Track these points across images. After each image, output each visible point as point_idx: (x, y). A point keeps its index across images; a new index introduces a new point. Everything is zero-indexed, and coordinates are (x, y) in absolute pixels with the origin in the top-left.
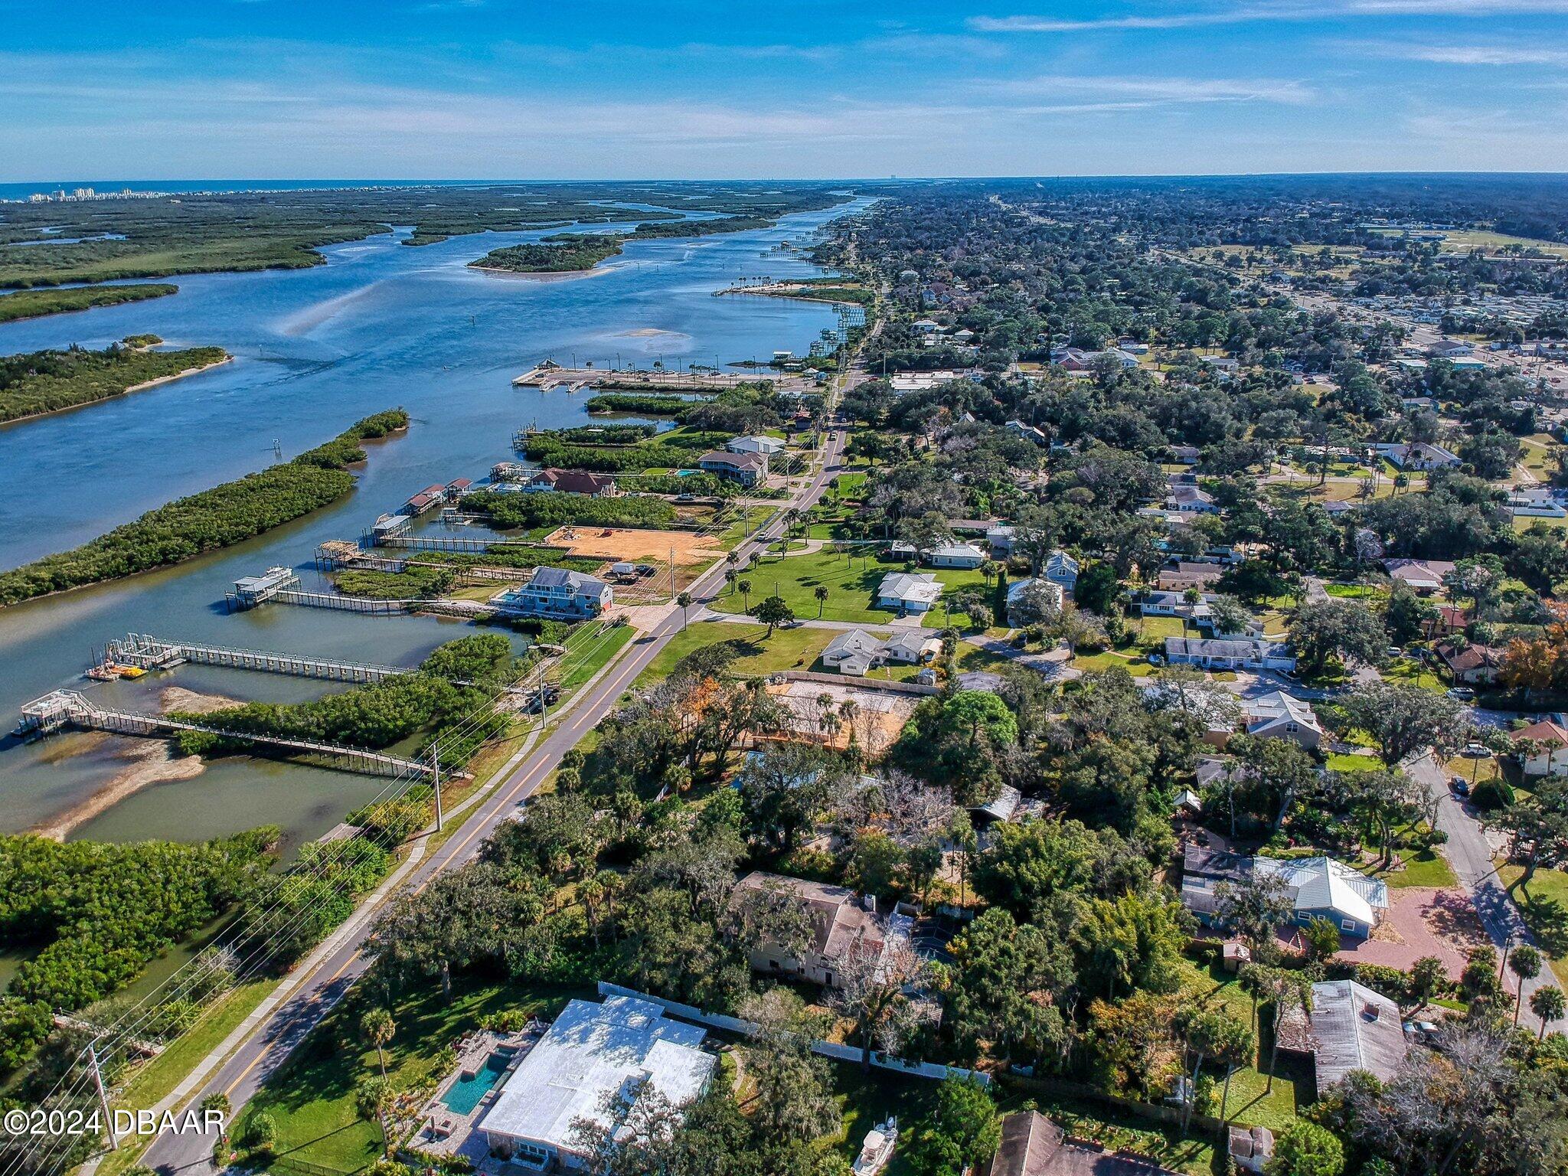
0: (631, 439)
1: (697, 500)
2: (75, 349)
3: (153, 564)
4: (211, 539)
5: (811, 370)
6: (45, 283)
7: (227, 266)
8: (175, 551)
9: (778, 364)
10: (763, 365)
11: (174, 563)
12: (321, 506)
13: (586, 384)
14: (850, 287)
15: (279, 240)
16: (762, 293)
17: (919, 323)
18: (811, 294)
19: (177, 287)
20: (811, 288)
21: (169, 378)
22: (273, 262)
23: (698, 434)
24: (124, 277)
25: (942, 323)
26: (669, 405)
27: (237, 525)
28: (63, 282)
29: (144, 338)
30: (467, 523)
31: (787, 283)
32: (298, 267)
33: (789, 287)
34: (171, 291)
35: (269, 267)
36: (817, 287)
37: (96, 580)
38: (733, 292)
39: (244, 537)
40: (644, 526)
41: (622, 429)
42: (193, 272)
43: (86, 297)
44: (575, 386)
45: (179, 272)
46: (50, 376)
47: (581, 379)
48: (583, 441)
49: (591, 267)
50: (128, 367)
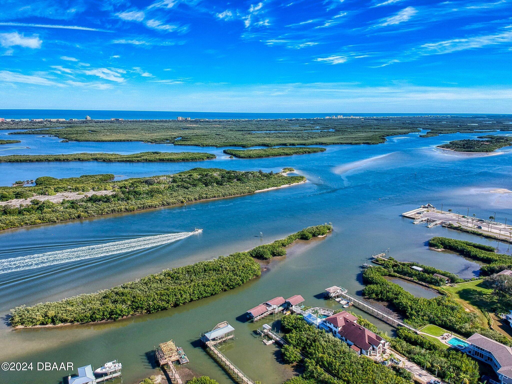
0: (437, 283)
2: (260, 172)
6: (293, 145)
7: (349, 142)
11: (115, 320)
12: (224, 291)
13: (441, 223)
15: (377, 133)
19: (325, 150)
21: (275, 188)
22: (365, 142)
24: (316, 144)
27: (163, 300)
28: (298, 145)
29: (288, 169)
32: (373, 144)
34: (322, 151)
35: (364, 143)
41: (433, 273)
42: (338, 144)
43: (296, 151)
44: (434, 223)
45: (333, 144)
46: (239, 182)
47: (440, 219)
48: (405, 275)
49: (492, 151)
50: (266, 181)
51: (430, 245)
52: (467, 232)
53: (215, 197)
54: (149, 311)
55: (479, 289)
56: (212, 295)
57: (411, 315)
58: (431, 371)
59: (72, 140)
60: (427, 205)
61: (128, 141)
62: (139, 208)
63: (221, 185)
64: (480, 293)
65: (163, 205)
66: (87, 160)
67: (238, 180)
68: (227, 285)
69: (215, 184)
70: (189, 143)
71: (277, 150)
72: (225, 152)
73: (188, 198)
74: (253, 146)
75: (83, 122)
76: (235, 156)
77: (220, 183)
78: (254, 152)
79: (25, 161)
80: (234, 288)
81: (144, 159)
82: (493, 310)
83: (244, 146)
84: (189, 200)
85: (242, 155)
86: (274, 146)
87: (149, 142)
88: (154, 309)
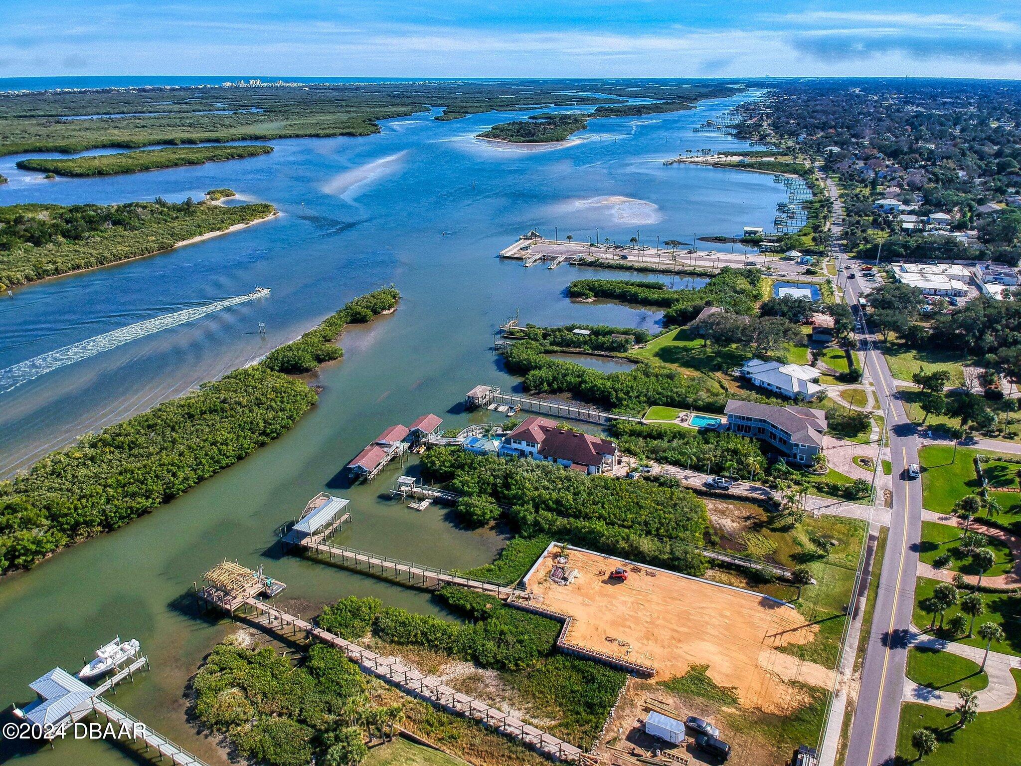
0: (622, 347)
1: (734, 490)
2: (159, 202)
5: (794, 253)
6: (191, 142)
7: (314, 132)
8: (27, 551)
9: (752, 241)
10: (733, 241)
11: (26, 567)
12: (262, 445)
13: (566, 259)
14: (782, 159)
15: (353, 115)
16: (706, 163)
17: (881, 202)
18: (751, 166)
19: (272, 149)
20: (747, 160)
21: (218, 233)
23: (698, 342)
24: (244, 139)
25: (906, 202)
26: (654, 295)
27: (134, 495)
28: (202, 141)
29: (221, 192)
30: (425, 504)
31: (726, 154)
32: (360, 135)
33: (729, 159)
34: (268, 151)
35: (342, 134)
36: (754, 160)
38: (680, 162)
40: (674, 564)
41: (610, 332)
42: (290, 137)
43: (208, 154)
44: (556, 261)
45: (281, 137)
46: (120, 229)
47: (562, 254)
48: (568, 346)
49: (565, 139)
50: (189, 222)
51: (573, 294)
52: (610, 267)
53: (79, 267)
54: (108, 527)
55: (681, 344)
56: (240, 458)
57: (620, 400)
58: (698, 468)
60: (529, 234)
63: (78, 238)
64: (686, 349)
67: (114, 224)
68: (264, 433)
69: (60, 239)
71: (158, 154)
72: (21, 166)
73: (9, 279)
74: (87, 149)
76: (58, 172)
77: (72, 234)
78: (105, 161)
80: (279, 435)
82: (718, 368)
83: (64, 151)
84: (12, 283)
85: (78, 170)
86: (145, 145)
88: (122, 518)
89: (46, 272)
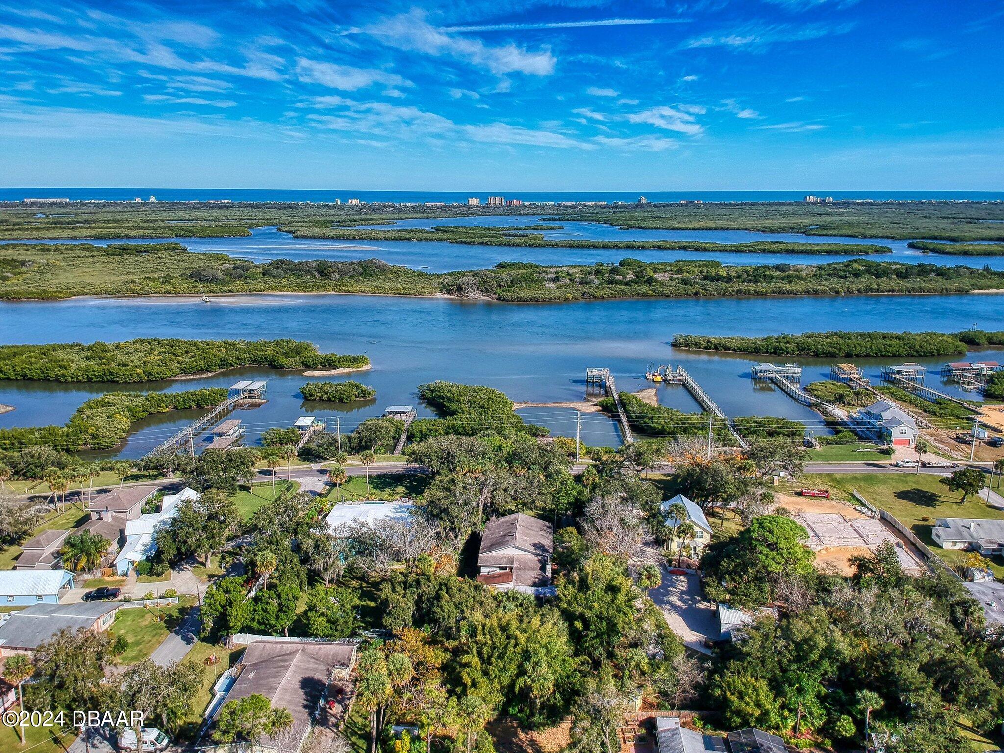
3: (767, 352)
4: (809, 350)
11: (779, 355)
37: (735, 350)
39: (833, 356)
46: (939, 279)
53: (893, 291)
54: (816, 355)
56: (894, 356)
59: (634, 228)
61: (722, 229)
62: (774, 292)
63: (906, 278)
65: (808, 292)
66: (672, 248)
67: (938, 275)
68: (916, 351)
69: (894, 276)
70: (835, 232)
72: (912, 246)
73: (848, 288)
74: (975, 239)
75: (637, 206)
76: (935, 251)
77: (904, 275)
78: (978, 247)
79: (588, 247)
80: (924, 356)
81: (759, 250)
83: (953, 239)
84: (848, 291)
85: (949, 251)
87: (759, 230)
89: (872, 290)
